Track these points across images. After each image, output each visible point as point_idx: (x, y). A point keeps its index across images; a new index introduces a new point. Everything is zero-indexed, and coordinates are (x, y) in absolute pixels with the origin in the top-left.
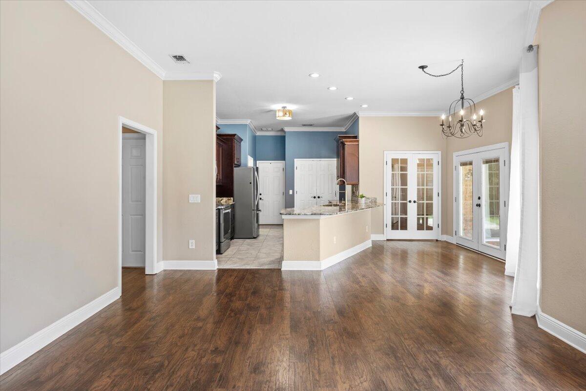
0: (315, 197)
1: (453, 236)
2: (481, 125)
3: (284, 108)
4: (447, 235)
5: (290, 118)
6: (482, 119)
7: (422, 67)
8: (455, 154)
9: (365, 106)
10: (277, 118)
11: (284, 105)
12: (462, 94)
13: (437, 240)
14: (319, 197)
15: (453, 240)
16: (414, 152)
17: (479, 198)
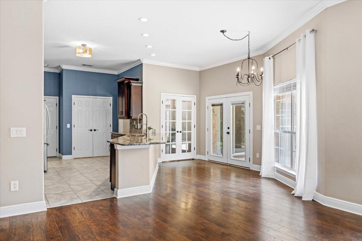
0: (91, 130)
1: (205, 155)
2: (262, 78)
3: (84, 45)
4: (199, 154)
5: (90, 56)
6: (262, 74)
7: (223, 31)
8: (207, 98)
9: (153, 55)
10: (77, 55)
11: (84, 43)
12: (249, 55)
13: (193, 159)
14: (95, 130)
15: (205, 158)
16: (181, 95)
17: (229, 128)
